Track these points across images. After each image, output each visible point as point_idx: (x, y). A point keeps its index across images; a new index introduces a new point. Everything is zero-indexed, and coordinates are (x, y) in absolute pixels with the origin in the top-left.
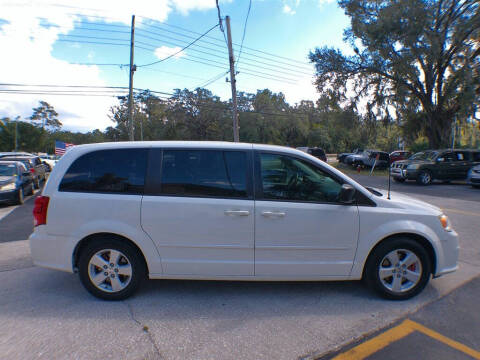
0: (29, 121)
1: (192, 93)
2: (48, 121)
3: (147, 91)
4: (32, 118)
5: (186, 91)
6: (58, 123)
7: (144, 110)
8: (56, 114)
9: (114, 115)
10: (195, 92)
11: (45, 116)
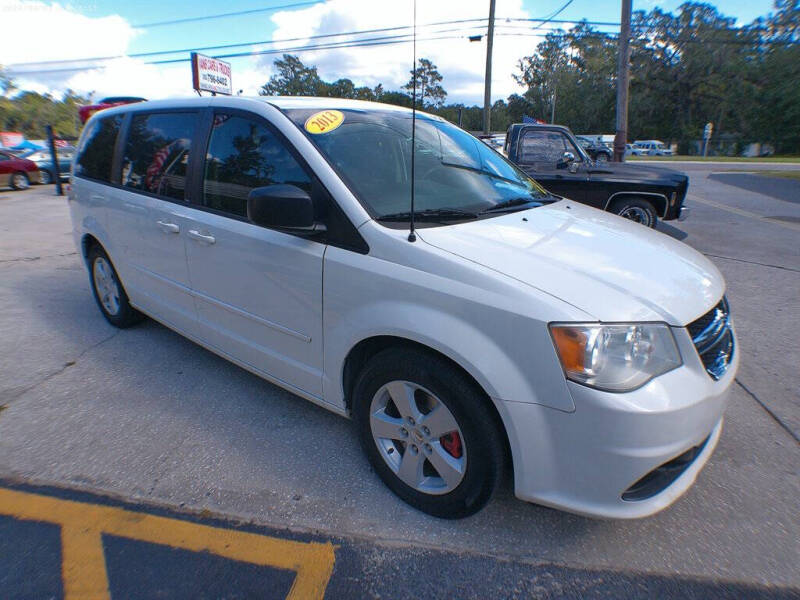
0: (405, 91)
1: (669, 16)
2: (429, 90)
3: (583, 23)
4: (408, 87)
5: (658, 12)
6: (440, 92)
7: (575, 60)
8: (440, 78)
9: (523, 74)
10: (677, 13)
11: (425, 82)
